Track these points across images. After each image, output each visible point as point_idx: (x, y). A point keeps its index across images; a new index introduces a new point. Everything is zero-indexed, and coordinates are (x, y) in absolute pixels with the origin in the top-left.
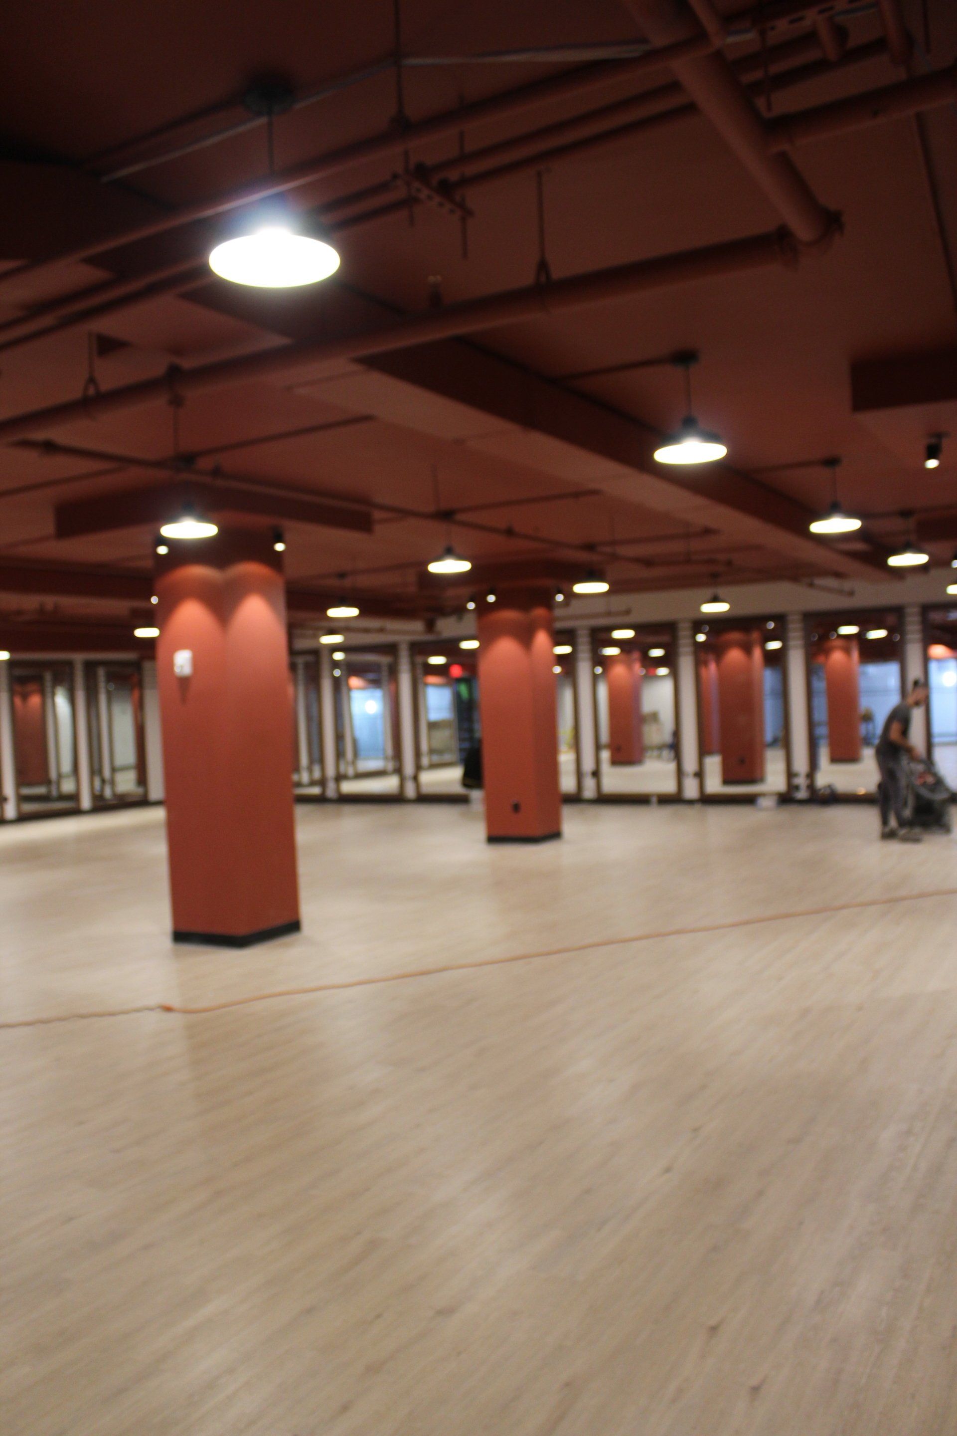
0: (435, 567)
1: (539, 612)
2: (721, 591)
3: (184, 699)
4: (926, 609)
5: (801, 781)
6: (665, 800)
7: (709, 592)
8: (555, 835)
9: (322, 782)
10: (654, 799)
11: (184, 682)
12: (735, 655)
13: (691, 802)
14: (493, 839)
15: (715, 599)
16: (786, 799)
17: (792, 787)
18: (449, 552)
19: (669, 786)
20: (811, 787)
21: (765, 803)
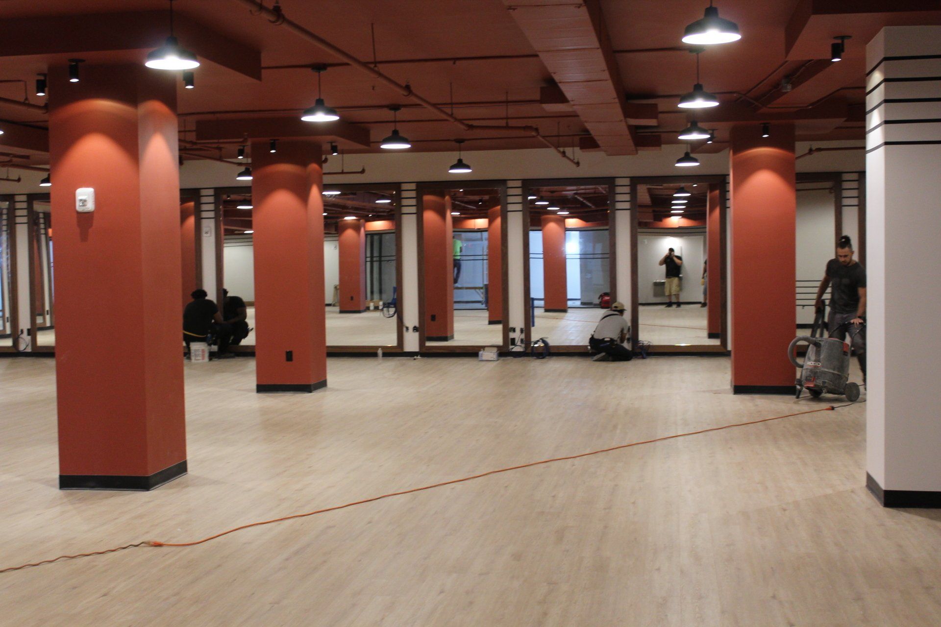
0: (306, 119)
1: (314, 166)
2: (466, 156)
3: (84, 236)
4: (635, 181)
5: (517, 335)
6: (391, 353)
7: (454, 156)
8: (323, 384)
9: (15, 335)
10: (380, 352)
11: (85, 218)
12: (430, 216)
13: (411, 354)
14: (262, 388)
15: (460, 164)
16: (504, 352)
17: (508, 341)
18: (320, 105)
19: (391, 340)
20: (527, 341)
21: (486, 355)
